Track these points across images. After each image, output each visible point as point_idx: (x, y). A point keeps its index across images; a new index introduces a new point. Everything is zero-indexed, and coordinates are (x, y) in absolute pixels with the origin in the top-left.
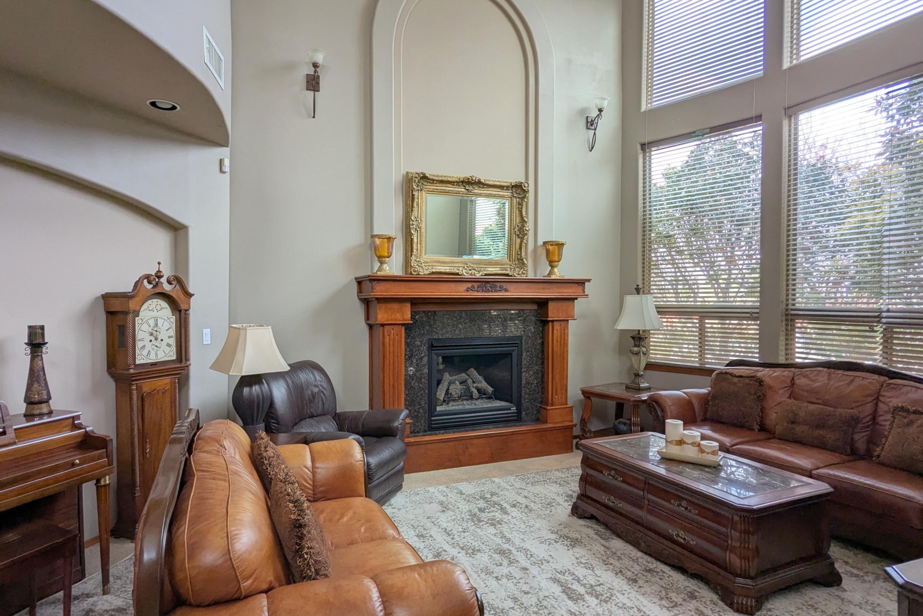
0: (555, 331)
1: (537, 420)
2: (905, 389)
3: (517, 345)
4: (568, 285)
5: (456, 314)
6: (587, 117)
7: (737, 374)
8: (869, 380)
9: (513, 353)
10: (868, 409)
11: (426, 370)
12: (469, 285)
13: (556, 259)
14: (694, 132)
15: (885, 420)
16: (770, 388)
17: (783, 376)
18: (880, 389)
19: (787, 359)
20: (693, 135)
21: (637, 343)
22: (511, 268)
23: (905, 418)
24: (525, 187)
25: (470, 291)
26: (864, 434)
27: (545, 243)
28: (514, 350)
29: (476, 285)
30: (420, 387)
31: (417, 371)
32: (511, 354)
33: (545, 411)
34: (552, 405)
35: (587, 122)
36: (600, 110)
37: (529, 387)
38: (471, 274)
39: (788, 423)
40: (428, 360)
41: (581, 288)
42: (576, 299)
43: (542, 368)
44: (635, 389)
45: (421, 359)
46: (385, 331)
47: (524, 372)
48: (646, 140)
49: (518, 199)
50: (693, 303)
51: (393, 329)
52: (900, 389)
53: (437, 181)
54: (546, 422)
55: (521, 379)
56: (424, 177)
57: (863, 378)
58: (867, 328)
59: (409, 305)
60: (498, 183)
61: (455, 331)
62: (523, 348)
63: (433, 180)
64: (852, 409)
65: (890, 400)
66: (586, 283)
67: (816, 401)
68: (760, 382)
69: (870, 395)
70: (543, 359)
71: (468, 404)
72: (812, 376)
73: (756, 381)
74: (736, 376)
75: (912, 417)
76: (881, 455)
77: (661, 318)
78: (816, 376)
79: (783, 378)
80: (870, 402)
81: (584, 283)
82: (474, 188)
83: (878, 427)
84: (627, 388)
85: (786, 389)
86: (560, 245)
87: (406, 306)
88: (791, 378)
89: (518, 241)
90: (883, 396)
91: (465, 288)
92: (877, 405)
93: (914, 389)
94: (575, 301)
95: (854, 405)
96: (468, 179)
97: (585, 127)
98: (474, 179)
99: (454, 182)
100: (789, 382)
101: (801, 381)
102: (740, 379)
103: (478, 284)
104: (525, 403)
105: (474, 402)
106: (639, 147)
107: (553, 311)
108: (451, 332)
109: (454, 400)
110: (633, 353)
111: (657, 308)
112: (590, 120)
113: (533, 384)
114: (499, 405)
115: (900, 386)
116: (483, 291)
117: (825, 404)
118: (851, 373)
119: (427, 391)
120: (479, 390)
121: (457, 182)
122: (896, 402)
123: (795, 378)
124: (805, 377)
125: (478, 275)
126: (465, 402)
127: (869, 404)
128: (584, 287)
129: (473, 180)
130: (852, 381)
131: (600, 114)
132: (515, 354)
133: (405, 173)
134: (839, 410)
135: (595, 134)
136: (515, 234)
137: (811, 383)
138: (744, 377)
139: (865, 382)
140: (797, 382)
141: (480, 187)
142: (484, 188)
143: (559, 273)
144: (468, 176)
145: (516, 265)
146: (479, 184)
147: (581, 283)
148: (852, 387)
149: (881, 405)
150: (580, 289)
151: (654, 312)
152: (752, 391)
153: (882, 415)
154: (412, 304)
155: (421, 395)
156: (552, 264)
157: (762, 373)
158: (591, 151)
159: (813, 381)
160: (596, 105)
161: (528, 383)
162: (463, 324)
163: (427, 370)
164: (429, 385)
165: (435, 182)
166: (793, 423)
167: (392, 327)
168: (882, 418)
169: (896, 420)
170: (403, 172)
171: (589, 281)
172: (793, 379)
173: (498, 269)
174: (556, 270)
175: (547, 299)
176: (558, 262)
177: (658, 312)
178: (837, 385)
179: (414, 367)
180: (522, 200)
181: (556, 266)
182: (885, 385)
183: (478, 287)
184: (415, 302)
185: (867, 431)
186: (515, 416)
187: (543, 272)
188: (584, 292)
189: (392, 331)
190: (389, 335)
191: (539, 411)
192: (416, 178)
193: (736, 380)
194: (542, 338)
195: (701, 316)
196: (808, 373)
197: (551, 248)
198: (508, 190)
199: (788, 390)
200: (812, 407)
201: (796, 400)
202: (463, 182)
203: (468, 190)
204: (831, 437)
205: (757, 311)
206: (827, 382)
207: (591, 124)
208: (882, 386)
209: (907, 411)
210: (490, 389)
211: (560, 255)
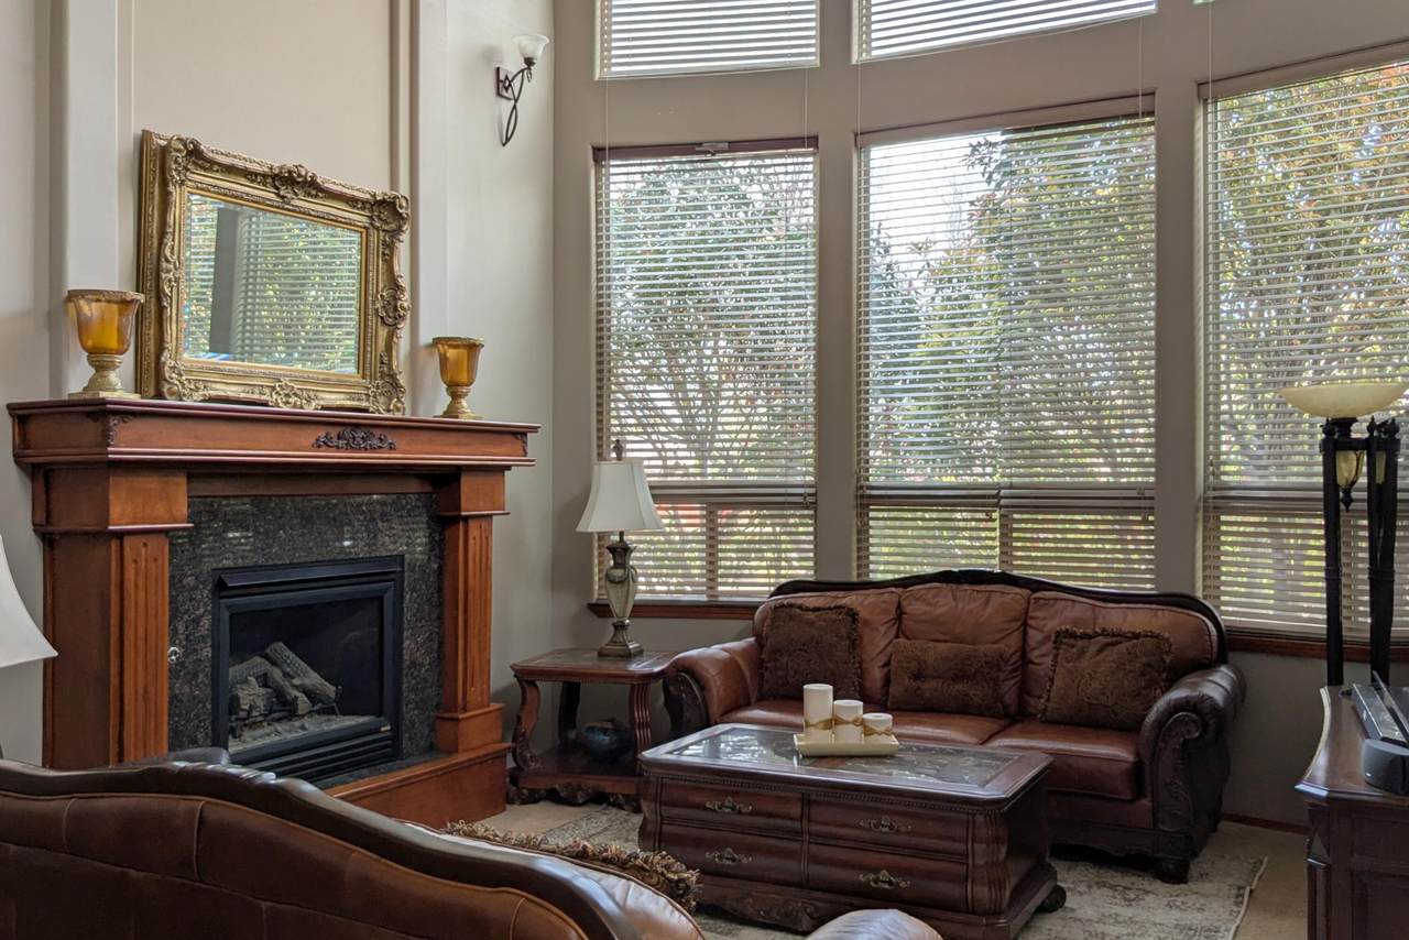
0: (471, 541)
1: (432, 749)
2: (1059, 605)
3: (392, 576)
4: (492, 437)
5: (273, 505)
6: (498, 69)
7: (811, 606)
8: (1010, 596)
9: (386, 597)
10: (1014, 641)
11: (207, 652)
12: (321, 433)
13: (464, 378)
14: (700, 144)
15: (1042, 657)
16: (866, 623)
17: (884, 602)
18: (1028, 609)
19: (859, 575)
20: (697, 149)
21: (619, 561)
22: (367, 395)
23: (1073, 646)
24: (401, 207)
25: (324, 448)
26: (1013, 682)
27: (437, 341)
28: (385, 591)
29: (334, 432)
30: (194, 698)
31: (186, 655)
32: (381, 599)
33: (448, 726)
34: (465, 710)
35: (498, 81)
36: (529, 62)
37: (416, 673)
38: (295, 406)
39: (910, 678)
40: (212, 625)
41: (520, 443)
42: (508, 468)
43: (439, 628)
44: (622, 656)
45: (196, 621)
46: (127, 549)
47: (407, 638)
48: (607, 141)
49: (382, 234)
50: (699, 479)
51: (145, 545)
52: (1052, 606)
53: (220, 165)
54: (453, 750)
55: (401, 656)
56: (195, 154)
57: (1003, 593)
58: (983, 516)
59: (183, 480)
60: (349, 192)
61: (271, 546)
62: (406, 583)
63: (213, 162)
64: (995, 642)
65: (1043, 622)
66: (529, 435)
67: (942, 637)
68: (853, 615)
69: (1015, 620)
70: (441, 604)
71: (287, 731)
72: (930, 596)
73: (847, 614)
74: (808, 609)
75: (1080, 643)
76: (1049, 709)
77: (658, 508)
78: (934, 597)
79: (884, 605)
80: (1018, 629)
81: (525, 434)
82: (296, 194)
83: (1031, 666)
84: (602, 655)
85: (891, 623)
86: (472, 347)
87: (177, 484)
88: (895, 605)
89: (383, 333)
90: (1033, 618)
91: (313, 441)
92: (1025, 633)
93: (1070, 603)
94: (507, 473)
95: (998, 636)
96: (290, 172)
97: (494, 91)
98: (303, 173)
99: (256, 174)
100: (894, 610)
101: (914, 608)
102: (817, 613)
103: (339, 429)
104: (410, 713)
105: (297, 724)
106: (590, 152)
107: (471, 497)
108: (263, 550)
109: (254, 725)
110: (612, 582)
111: (651, 488)
112: (502, 77)
113: (422, 665)
114: (353, 723)
115: (1052, 602)
116: (349, 447)
117: (958, 640)
118: (982, 588)
119: (209, 706)
120: (311, 694)
121: (264, 176)
122: (1052, 625)
123: (904, 603)
124: (917, 600)
125: (309, 409)
126: (279, 727)
127: (1016, 633)
128: (525, 442)
129: (300, 176)
130: (988, 601)
131: (529, 69)
132: (388, 598)
133: (141, 133)
134: (982, 648)
135: (515, 107)
136: (377, 315)
137: (928, 608)
138: (824, 609)
139: (1007, 598)
140: (908, 609)
141: (309, 195)
142: (316, 196)
143: (473, 409)
144: (290, 164)
145: (378, 387)
146: (312, 187)
147: (519, 434)
148: (989, 610)
149: (1031, 632)
150: (513, 444)
151: (646, 496)
152: (844, 631)
153: (1034, 649)
154: (190, 477)
155: (197, 716)
156: (455, 390)
157: (850, 599)
158: (504, 145)
159: (930, 604)
160: (521, 50)
161: (413, 664)
162: (287, 528)
163: (209, 649)
164: (213, 689)
165: (215, 168)
166: (916, 677)
167: (143, 539)
168: (1036, 653)
169: (1062, 651)
170: (136, 129)
171: (534, 429)
172: (899, 606)
173: (342, 396)
174: (464, 402)
175: (459, 468)
176: (469, 385)
177: (653, 496)
178: (968, 607)
179: (180, 645)
180: (392, 237)
181: (465, 395)
182: (1032, 601)
183: (339, 438)
184: (196, 471)
185: (1017, 676)
186: (386, 746)
187: (435, 404)
188: (525, 454)
189: (143, 550)
190: (135, 561)
191: (432, 729)
192: (179, 151)
193: (811, 615)
194: (440, 558)
195: (709, 504)
196: (923, 592)
197: (451, 353)
198: (363, 209)
199: (894, 625)
200: (942, 647)
201: (908, 639)
202: (274, 177)
203: (283, 197)
204: (976, 693)
205: (812, 491)
206: (953, 604)
207: (502, 85)
208: (1029, 603)
209: (1073, 635)
210: (331, 690)
211: (472, 370)
